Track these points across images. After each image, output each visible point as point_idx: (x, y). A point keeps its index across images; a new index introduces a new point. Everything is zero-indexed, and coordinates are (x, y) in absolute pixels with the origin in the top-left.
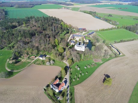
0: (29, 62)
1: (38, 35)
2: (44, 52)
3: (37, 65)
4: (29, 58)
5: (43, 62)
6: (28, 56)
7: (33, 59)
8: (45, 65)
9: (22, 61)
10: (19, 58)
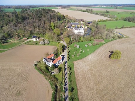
0: (19, 43)
1: (32, 18)
2: (38, 35)
3: (29, 46)
4: (20, 39)
5: (36, 43)
6: (20, 38)
7: (25, 41)
8: (39, 45)
9: (11, 42)
10: (9, 40)
